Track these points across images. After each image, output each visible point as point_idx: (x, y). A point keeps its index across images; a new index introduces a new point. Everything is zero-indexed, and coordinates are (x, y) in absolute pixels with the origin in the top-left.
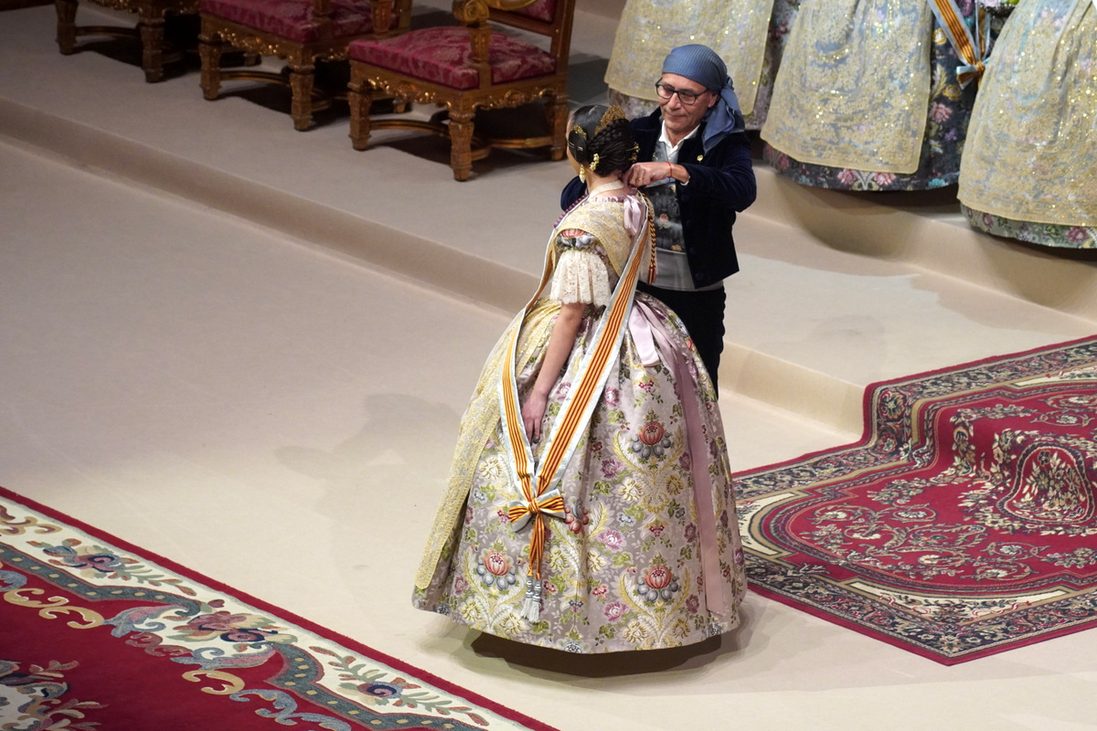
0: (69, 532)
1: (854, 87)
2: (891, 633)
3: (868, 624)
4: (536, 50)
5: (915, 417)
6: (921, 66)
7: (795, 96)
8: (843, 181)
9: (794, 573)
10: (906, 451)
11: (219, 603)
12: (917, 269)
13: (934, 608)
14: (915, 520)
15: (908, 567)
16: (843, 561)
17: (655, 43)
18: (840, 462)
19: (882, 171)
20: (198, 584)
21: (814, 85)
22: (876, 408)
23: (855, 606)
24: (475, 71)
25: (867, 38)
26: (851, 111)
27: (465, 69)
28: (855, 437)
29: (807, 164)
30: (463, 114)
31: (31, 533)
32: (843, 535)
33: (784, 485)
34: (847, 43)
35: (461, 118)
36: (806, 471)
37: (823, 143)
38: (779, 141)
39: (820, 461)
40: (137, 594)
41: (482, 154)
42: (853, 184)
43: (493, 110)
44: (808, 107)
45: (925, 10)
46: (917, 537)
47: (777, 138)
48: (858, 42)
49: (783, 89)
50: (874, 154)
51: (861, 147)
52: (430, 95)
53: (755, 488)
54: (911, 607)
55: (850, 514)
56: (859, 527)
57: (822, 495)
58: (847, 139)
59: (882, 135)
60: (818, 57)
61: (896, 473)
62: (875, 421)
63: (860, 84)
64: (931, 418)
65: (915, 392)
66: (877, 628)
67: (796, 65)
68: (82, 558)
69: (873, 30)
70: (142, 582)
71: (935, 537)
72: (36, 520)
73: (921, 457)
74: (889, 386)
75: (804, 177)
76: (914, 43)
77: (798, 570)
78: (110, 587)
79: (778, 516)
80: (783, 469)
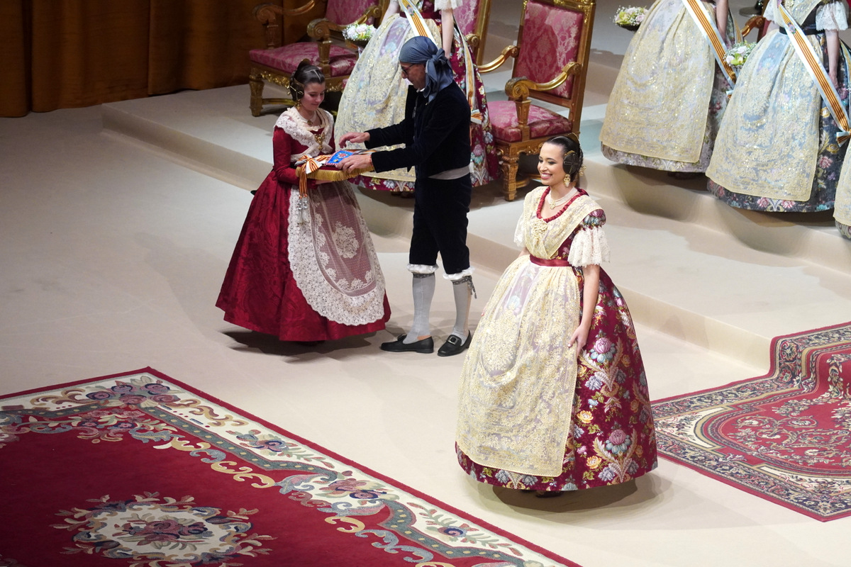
0: (253, 426)
1: (769, 144)
2: (786, 500)
3: (771, 494)
4: (560, 117)
5: (804, 359)
6: (813, 132)
7: (730, 149)
8: (760, 205)
9: (723, 460)
10: (798, 381)
11: (349, 473)
12: (806, 262)
13: (814, 484)
14: (803, 427)
15: (798, 457)
16: (756, 453)
17: (634, 116)
18: (755, 388)
19: (787, 199)
20: (336, 461)
21: (742, 143)
22: (778, 353)
23: (763, 482)
24: (519, 130)
25: (778, 113)
26: (766, 160)
27: (513, 128)
28: (764, 371)
29: (737, 194)
30: (512, 158)
31: (229, 425)
32: (756, 436)
33: (718, 402)
34: (764, 115)
35: (510, 161)
36: (732, 393)
37: (747, 180)
38: (718, 178)
39: (741, 387)
40: (297, 466)
41: (523, 184)
42: (767, 208)
44: (738, 156)
45: (816, 95)
46: (804, 437)
47: (717, 176)
48: (772, 114)
49: (721, 145)
50: (781, 188)
51: (773, 183)
53: (698, 404)
54: (799, 483)
55: (760, 422)
56: (766, 430)
57: (742, 409)
58: (763, 178)
59: (787, 176)
60: (745, 124)
61: (791, 396)
62: (778, 361)
63: (773, 143)
64: (814, 360)
65: (804, 343)
66: (777, 497)
67: (730, 129)
68: (261, 442)
69: (782, 107)
70: (300, 459)
71: (816, 438)
72: (232, 417)
73: (807, 385)
74: (787, 339)
75: (735, 202)
76: (809, 116)
77: (726, 458)
78: (279, 461)
79: (713, 422)
80: (717, 392)
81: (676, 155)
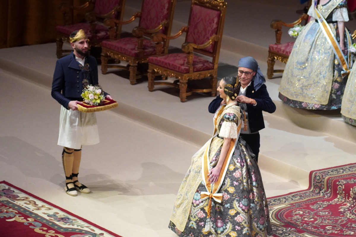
0: (55, 210)
4: (208, 61)
5: (325, 182)
6: (330, 71)
7: (290, 78)
8: (304, 106)
9: (286, 230)
10: (322, 192)
11: (102, 234)
12: (327, 135)
14: (325, 215)
15: (322, 230)
16: (301, 227)
18: (301, 196)
19: (317, 103)
20: (96, 228)
21: (296, 75)
22: (313, 179)
24: (188, 68)
25: (313, 61)
26: (307, 84)
27: (185, 67)
28: (306, 187)
29: (292, 100)
31: (43, 210)
32: (302, 219)
33: (283, 202)
34: (307, 62)
35: (183, 82)
36: (290, 198)
37: (297, 93)
38: (284, 92)
39: (294, 195)
40: (77, 231)
41: (189, 94)
42: (307, 107)
43: (193, 80)
44: (293, 82)
45: (332, 53)
46: (325, 220)
48: (310, 62)
49: (286, 76)
50: (314, 98)
51: (310, 95)
52: (174, 75)
53: (274, 203)
55: (304, 212)
56: (307, 216)
57: (295, 206)
58: (305, 93)
59: (317, 92)
60: (297, 66)
61: (319, 200)
62: (313, 183)
63: (310, 76)
64: (331, 182)
65: (326, 174)
67: (290, 68)
68: (59, 218)
69: (315, 58)
70: (78, 227)
71: (331, 221)
72: (45, 206)
73: (327, 195)
74: (317, 172)
75: (291, 104)
76: (328, 63)
77: (287, 229)
78: (68, 228)
79: (281, 212)
80: (283, 197)
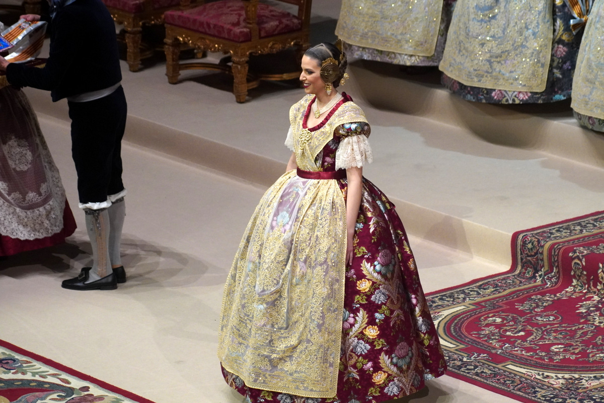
1: (502, 35)
2: (533, 398)
3: (518, 393)
4: (289, 14)
5: (545, 253)
6: (546, 20)
7: (462, 42)
8: (495, 97)
9: (468, 359)
10: (540, 276)
11: (86, 389)
12: (546, 154)
13: (561, 381)
14: (548, 322)
15: (544, 354)
16: (500, 351)
17: (369, 9)
18: (497, 285)
19: (522, 90)
20: (72, 376)
21: (474, 34)
22: (519, 248)
23: (509, 381)
24: (248, 30)
25: (510, 2)
26: (500, 51)
27: (241, 28)
28: (506, 267)
29: (471, 87)
30: (242, 58)
32: (500, 333)
33: (460, 301)
34: (496, 5)
35: (239, 61)
36: (474, 291)
37: (480, 72)
38: (452, 71)
39: (483, 284)
40: (32, 384)
41: (254, 85)
42: (502, 100)
43: (261, 55)
44: (471, 49)
46: (549, 333)
47: (450, 70)
48: (504, 4)
49: (454, 37)
50: (516, 79)
51: (508, 75)
52: (219, 46)
53: (440, 303)
54: (546, 380)
55: (503, 319)
56: (510, 328)
58: (498, 70)
59: (521, 67)
60: (477, 15)
61: (534, 291)
62: (519, 257)
63: (506, 33)
64: (556, 254)
65: (545, 237)
66: (524, 395)
67: (462, 20)
70: (35, 376)
71: (561, 334)
73: (550, 280)
74: (527, 233)
75: (469, 96)
76: (541, 5)
77: (470, 357)
78: (13, 379)
79: (456, 321)
80: (459, 290)
81: (411, 49)
